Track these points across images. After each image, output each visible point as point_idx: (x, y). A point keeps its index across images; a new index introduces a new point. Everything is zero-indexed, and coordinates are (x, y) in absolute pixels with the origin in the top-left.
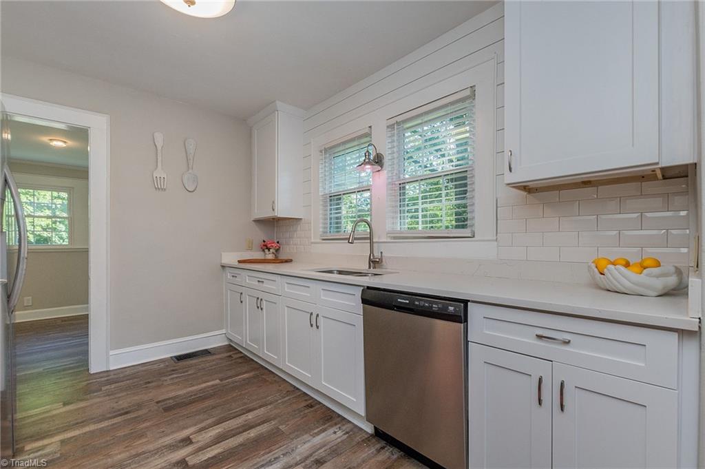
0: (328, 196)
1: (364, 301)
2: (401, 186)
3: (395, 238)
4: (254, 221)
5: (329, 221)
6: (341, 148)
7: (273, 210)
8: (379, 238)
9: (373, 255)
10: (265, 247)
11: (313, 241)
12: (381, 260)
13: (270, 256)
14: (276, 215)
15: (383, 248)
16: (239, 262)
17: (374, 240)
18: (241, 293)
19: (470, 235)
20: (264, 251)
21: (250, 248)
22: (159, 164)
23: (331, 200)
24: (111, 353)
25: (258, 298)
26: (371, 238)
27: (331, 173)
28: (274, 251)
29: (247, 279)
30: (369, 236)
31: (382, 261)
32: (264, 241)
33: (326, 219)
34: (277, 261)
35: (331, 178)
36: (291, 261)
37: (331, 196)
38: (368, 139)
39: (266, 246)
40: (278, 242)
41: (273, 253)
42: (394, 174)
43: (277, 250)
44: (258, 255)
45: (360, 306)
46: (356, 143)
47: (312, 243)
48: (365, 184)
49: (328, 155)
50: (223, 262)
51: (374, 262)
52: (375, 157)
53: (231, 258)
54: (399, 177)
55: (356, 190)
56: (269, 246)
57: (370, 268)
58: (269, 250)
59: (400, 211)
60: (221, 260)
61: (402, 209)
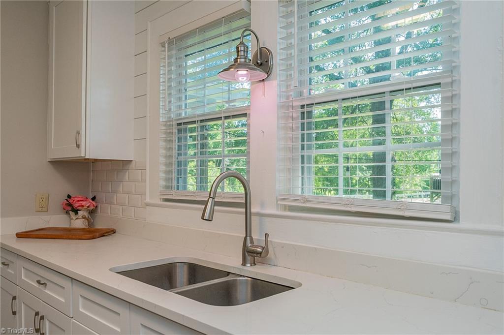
0: (174, 123)
2: (305, 110)
3: (292, 209)
4: (51, 162)
5: (175, 168)
6: (197, 39)
7: (78, 146)
8: (262, 205)
9: (251, 237)
10: (71, 207)
11: (148, 200)
12: (266, 249)
13: (78, 223)
14: (83, 155)
15: (270, 226)
16: (20, 236)
17: (253, 210)
18: (14, 298)
19: (448, 217)
20: (67, 213)
21: (43, 209)
23: (179, 131)
25: (37, 314)
26: (246, 205)
27: (180, 83)
28: (86, 214)
30: (243, 201)
31: (267, 252)
32: (69, 196)
33: (170, 164)
35: (180, 91)
36: (113, 232)
37: (179, 124)
38: (243, 22)
39: (70, 205)
40: (94, 199)
41: (84, 217)
42: (292, 88)
43: (92, 212)
46: (223, 29)
47: (148, 205)
48: (238, 104)
49: (174, 52)
51: (253, 253)
52: (256, 56)
54: (301, 93)
55: (223, 115)
56: (76, 205)
57: (244, 264)
58: (76, 212)
59: (303, 157)
61: (306, 153)
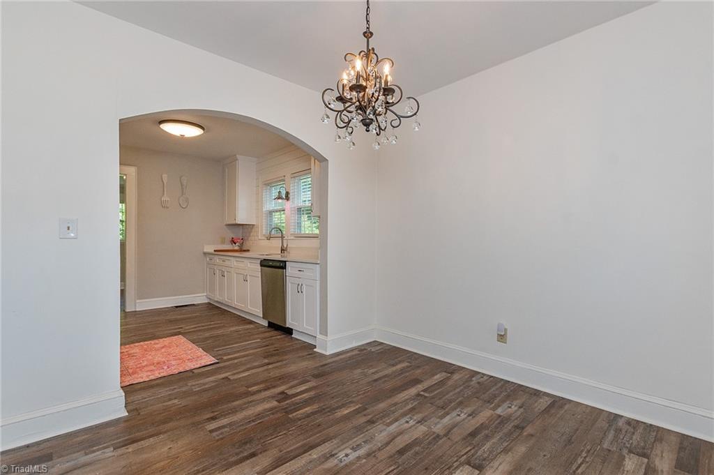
0: (268, 211)
1: (262, 265)
4: (226, 225)
7: (235, 220)
8: (288, 237)
13: (236, 248)
14: (237, 222)
16: (215, 251)
20: (232, 244)
21: (223, 242)
22: (165, 192)
24: (138, 301)
25: (222, 271)
29: (217, 260)
30: (281, 236)
32: (232, 238)
33: (267, 225)
34: (241, 250)
36: (249, 250)
37: (270, 212)
39: (233, 241)
40: (242, 239)
41: (238, 246)
43: (241, 244)
44: (229, 247)
45: (259, 267)
50: (205, 251)
51: (284, 250)
53: (210, 249)
56: (236, 241)
57: (281, 253)
58: (236, 243)
60: (203, 249)
61: (298, 222)
